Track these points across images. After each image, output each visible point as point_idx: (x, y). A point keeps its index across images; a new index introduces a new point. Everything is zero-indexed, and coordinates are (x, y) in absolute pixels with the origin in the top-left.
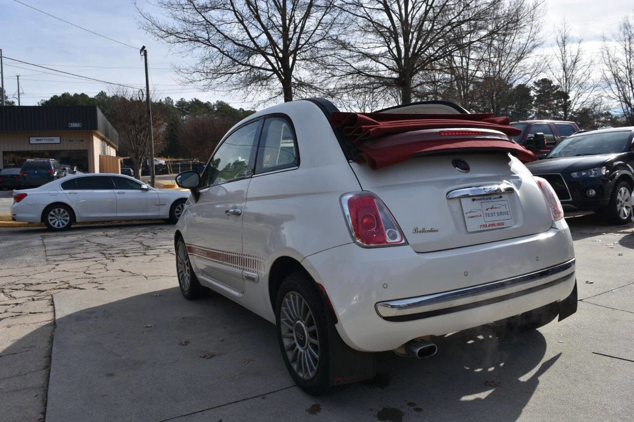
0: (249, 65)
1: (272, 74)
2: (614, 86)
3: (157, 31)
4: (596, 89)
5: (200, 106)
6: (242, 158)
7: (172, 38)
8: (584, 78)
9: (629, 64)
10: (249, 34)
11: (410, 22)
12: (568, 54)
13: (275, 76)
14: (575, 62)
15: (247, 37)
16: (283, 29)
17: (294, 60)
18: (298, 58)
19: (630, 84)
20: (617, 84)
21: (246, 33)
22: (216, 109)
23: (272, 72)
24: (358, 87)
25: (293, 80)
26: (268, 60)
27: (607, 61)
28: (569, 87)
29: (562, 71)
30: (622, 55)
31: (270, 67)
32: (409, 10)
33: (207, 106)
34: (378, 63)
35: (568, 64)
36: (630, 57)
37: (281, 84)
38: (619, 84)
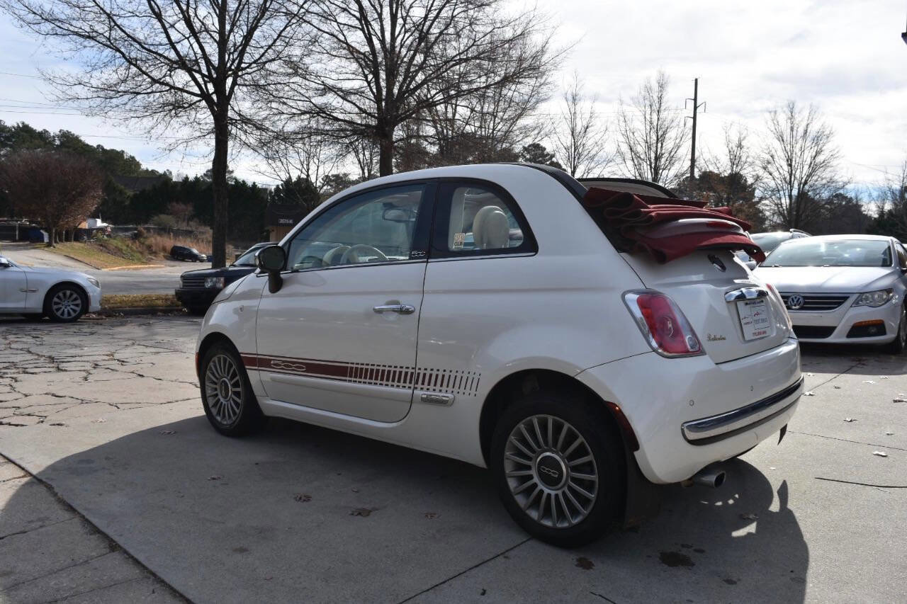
0: (167, 84)
1: (200, 101)
2: (630, 163)
3: (23, 12)
4: (609, 164)
5: (31, 136)
6: (103, 221)
7: (47, 27)
8: (596, 149)
9: (648, 138)
10: (168, 37)
11: (397, 49)
12: (578, 116)
13: (204, 103)
14: (587, 127)
15: (165, 41)
16: (219, 36)
17: (234, 83)
18: (239, 81)
19: (648, 163)
20: (633, 160)
21: (164, 35)
22: (57, 142)
23: (199, 98)
24: (318, 132)
25: (230, 114)
26: (194, 79)
27: (623, 129)
28: (578, 159)
29: (570, 137)
30: (640, 124)
31: (196, 90)
32: (397, 33)
33: (42, 136)
34: (345, 102)
35: (579, 128)
36: (651, 129)
37: (212, 117)
38: (636, 161)
